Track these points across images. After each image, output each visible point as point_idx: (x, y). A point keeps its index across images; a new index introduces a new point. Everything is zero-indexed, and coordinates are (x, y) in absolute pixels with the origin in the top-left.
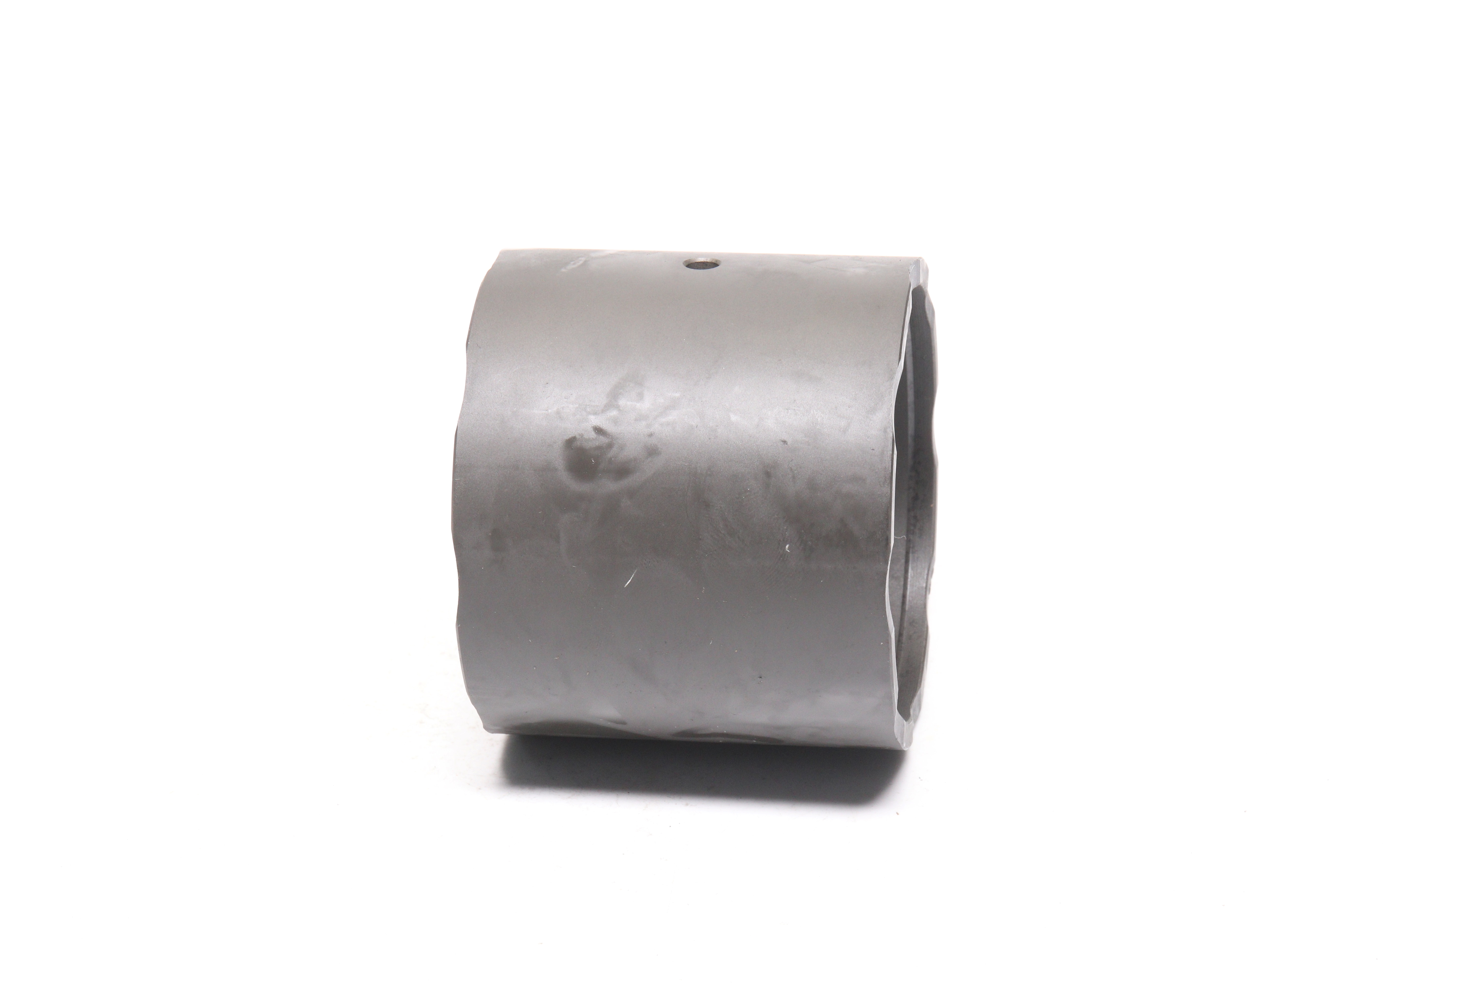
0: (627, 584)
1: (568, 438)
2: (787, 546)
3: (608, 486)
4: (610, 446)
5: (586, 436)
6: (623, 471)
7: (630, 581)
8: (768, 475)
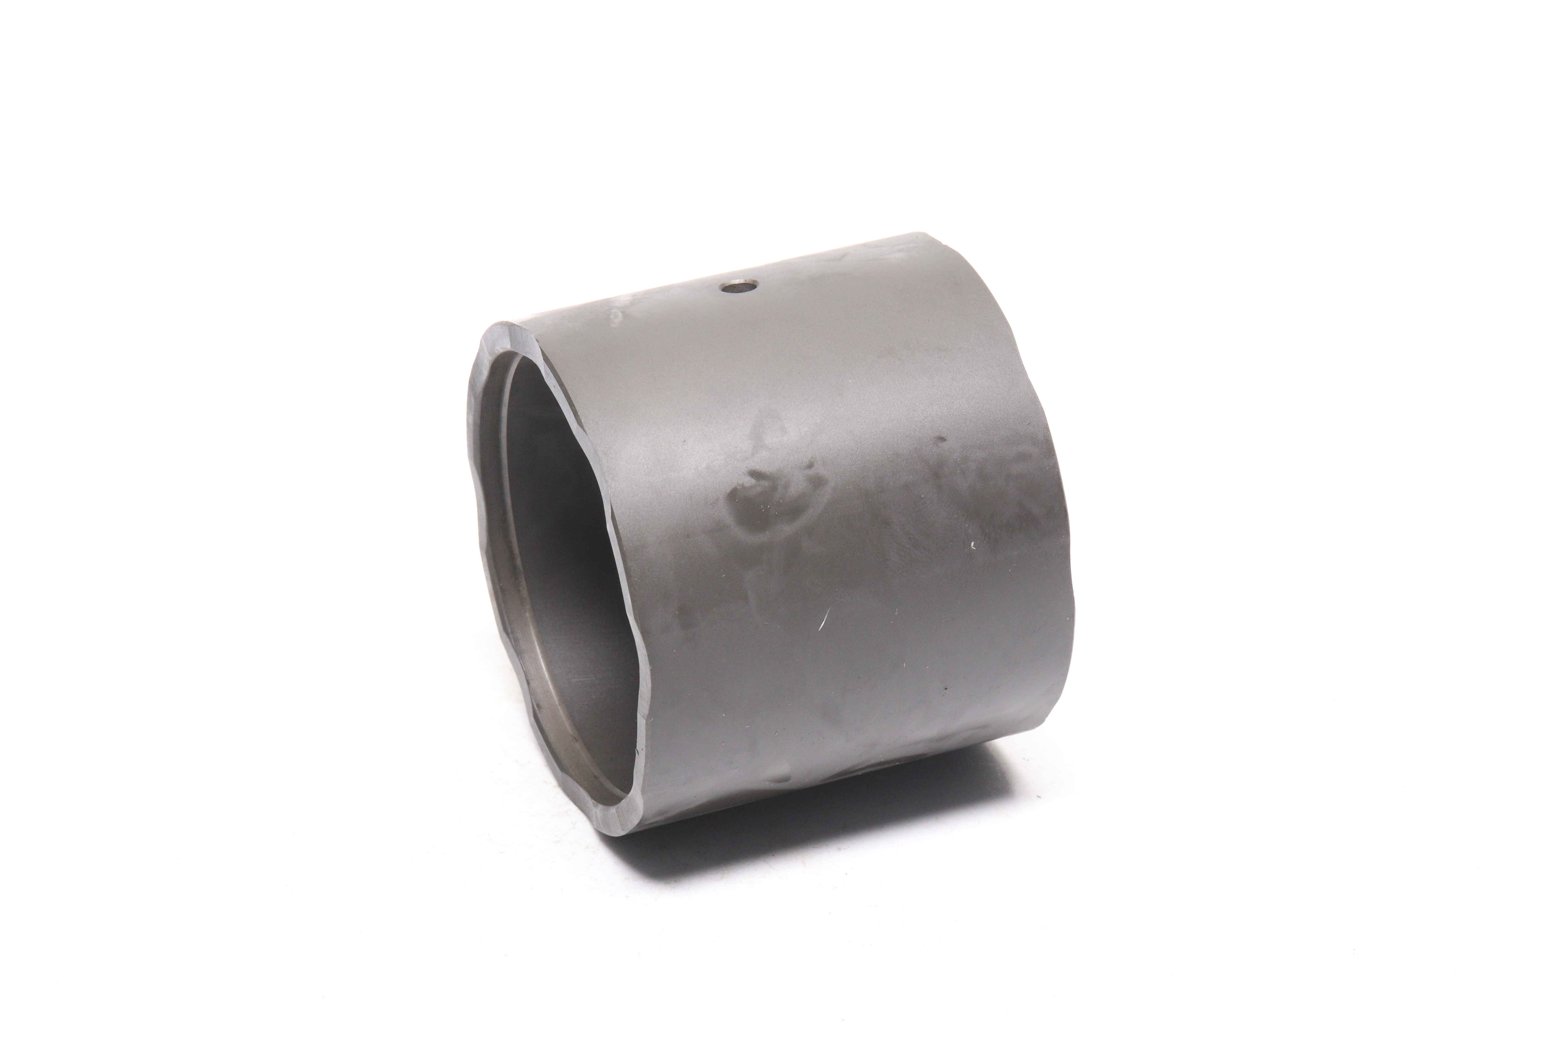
0: (821, 627)
1: (728, 491)
2: (972, 544)
3: (786, 530)
4: (774, 488)
5: (747, 485)
6: (795, 510)
7: (823, 623)
8: (937, 475)
